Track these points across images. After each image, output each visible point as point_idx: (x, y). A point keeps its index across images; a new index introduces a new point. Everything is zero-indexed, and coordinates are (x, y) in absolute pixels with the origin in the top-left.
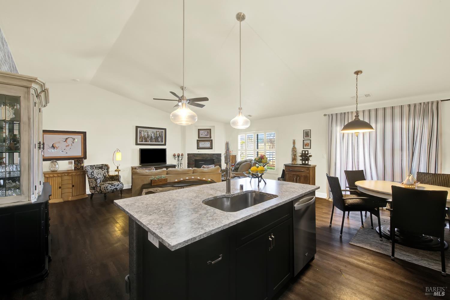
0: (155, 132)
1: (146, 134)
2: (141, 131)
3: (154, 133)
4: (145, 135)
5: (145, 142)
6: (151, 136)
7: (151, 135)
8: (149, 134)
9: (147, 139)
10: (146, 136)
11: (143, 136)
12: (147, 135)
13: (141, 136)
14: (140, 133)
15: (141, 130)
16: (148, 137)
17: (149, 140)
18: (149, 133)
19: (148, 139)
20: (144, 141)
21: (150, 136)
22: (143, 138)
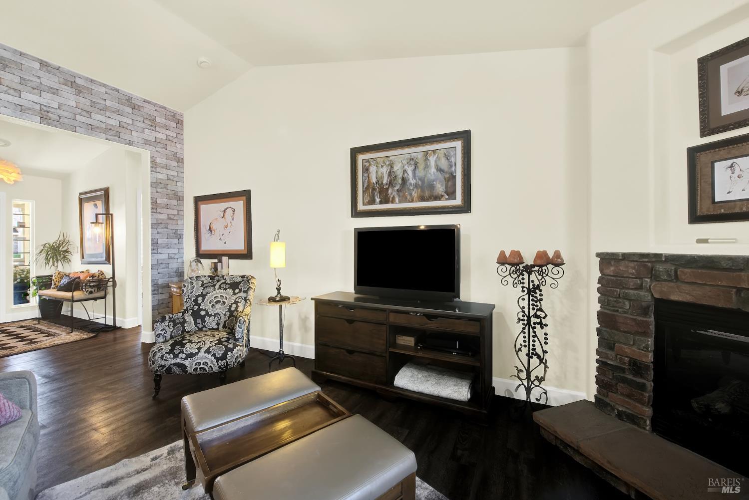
0: (420, 156)
1: (385, 170)
2: (367, 164)
3: (416, 165)
4: (382, 177)
5: (381, 203)
6: (403, 179)
7: (405, 171)
8: (395, 168)
9: (387, 189)
10: (385, 182)
11: (374, 180)
12: (390, 174)
13: (369, 181)
14: (366, 170)
15: (368, 161)
16: (391, 184)
17: (395, 193)
18: (397, 168)
19: (390, 191)
20: (378, 200)
21: (400, 174)
22: (374, 189)
